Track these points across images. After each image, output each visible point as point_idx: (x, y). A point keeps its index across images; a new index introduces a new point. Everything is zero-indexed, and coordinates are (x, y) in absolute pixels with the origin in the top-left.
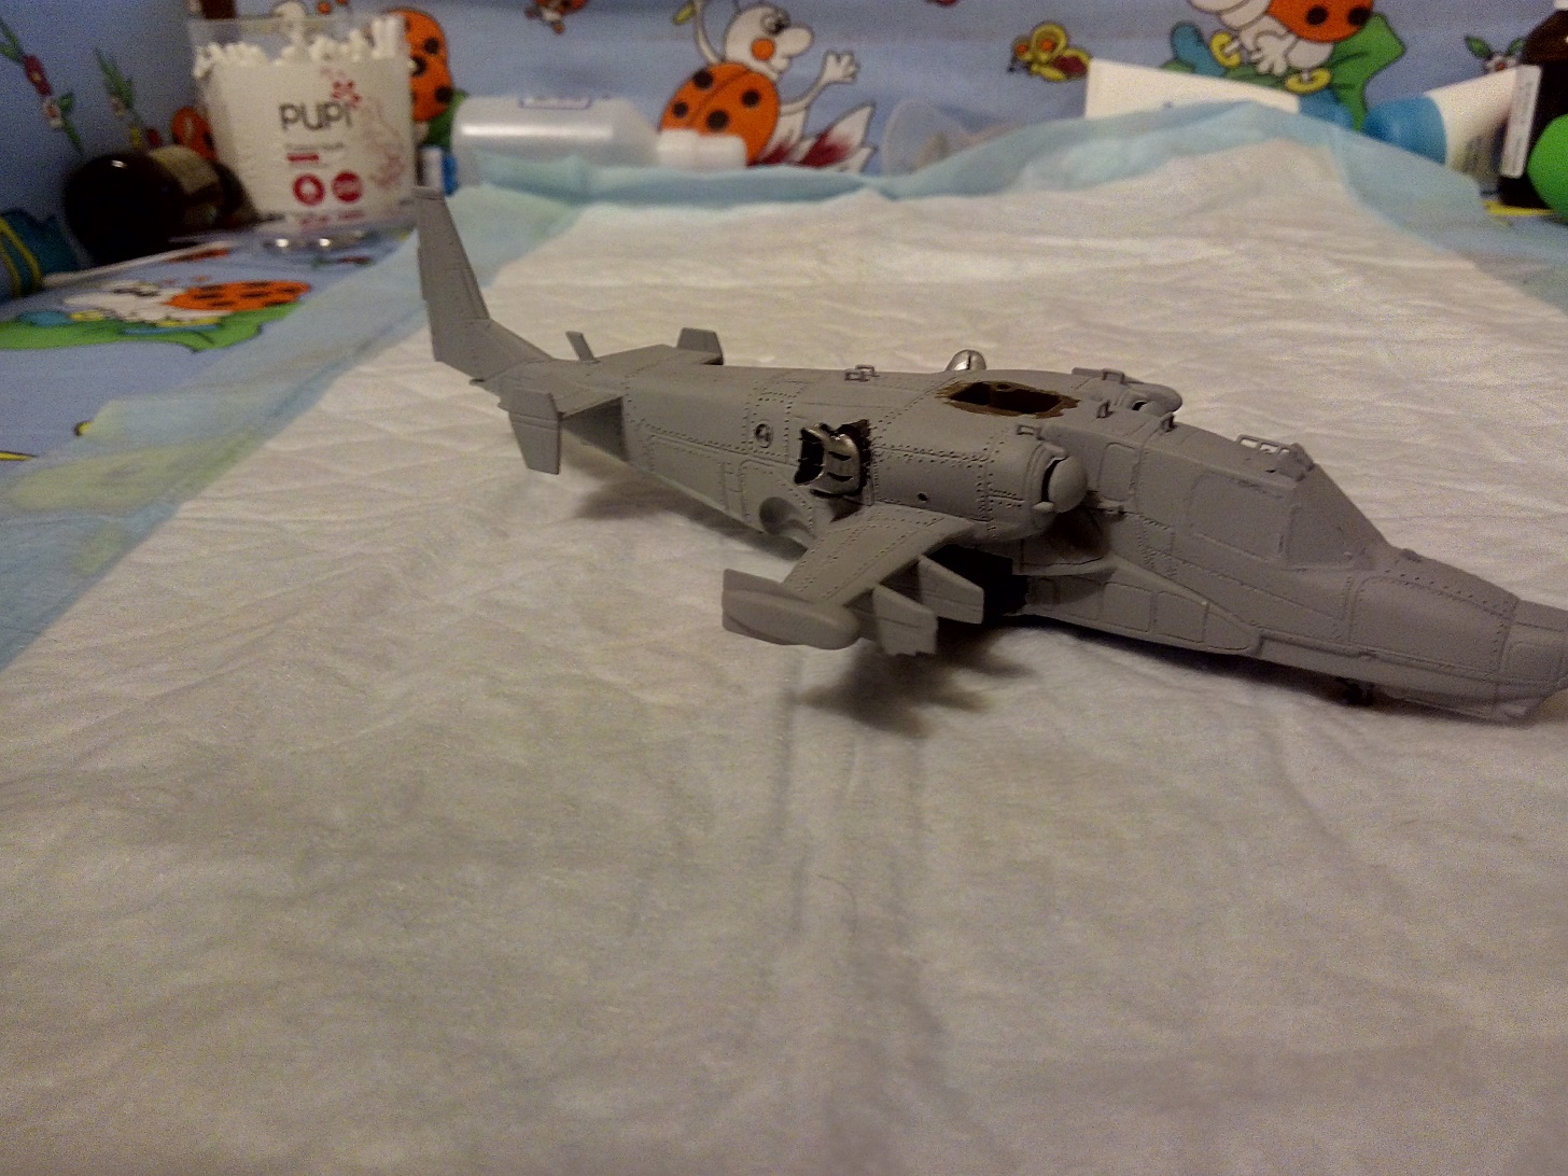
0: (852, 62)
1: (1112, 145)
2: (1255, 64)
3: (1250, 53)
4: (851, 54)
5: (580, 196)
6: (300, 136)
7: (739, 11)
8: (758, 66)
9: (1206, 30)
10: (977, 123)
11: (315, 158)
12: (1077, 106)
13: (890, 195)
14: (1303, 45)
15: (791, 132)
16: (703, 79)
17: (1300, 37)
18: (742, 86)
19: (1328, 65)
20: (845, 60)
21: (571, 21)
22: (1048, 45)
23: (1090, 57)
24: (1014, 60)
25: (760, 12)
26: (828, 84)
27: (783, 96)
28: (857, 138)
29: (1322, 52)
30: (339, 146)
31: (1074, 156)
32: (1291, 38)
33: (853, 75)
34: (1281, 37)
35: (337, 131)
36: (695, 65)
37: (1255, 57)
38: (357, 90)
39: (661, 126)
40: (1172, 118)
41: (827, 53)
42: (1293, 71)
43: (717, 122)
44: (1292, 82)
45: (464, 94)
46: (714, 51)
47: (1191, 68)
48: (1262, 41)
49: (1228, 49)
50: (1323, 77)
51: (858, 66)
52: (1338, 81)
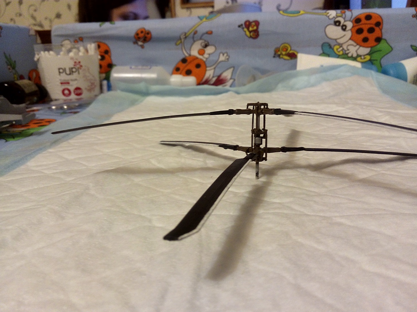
0: (227, 55)
1: (305, 78)
2: (347, 54)
3: (345, 51)
4: (227, 53)
5: (146, 94)
6: (64, 77)
7: (194, 41)
8: (200, 57)
9: (332, 44)
10: (264, 72)
11: (68, 83)
12: (294, 67)
13: (238, 93)
14: (361, 48)
15: (210, 76)
16: (184, 61)
17: (361, 46)
18: (196, 62)
19: (369, 54)
20: (225, 55)
21: (146, 45)
22: (285, 49)
23: (298, 53)
24: (275, 54)
25: (201, 41)
26: (220, 62)
27: (207, 65)
28: (229, 77)
29: (367, 50)
30: (76, 80)
31: (293, 81)
32: (358, 46)
33: (228, 59)
34: (355, 46)
35: (75, 76)
36: (182, 57)
37: (347, 52)
38: (81, 64)
39: (173, 73)
40: (323, 70)
41: (220, 53)
42: (358, 56)
43: (188, 73)
44: (359, 59)
45: (115, 65)
46: (187, 53)
47: (329, 55)
48: (349, 47)
49: (339, 50)
50: (368, 58)
51: (229, 57)
52: (372, 58)
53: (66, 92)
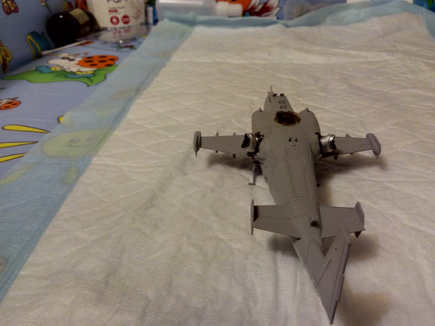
6: (112, 5)
11: (116, 11)
13: (287, 26)
28: (276, 5)
30: (123, 7)
35: (123, 3)
53: (114, 20)
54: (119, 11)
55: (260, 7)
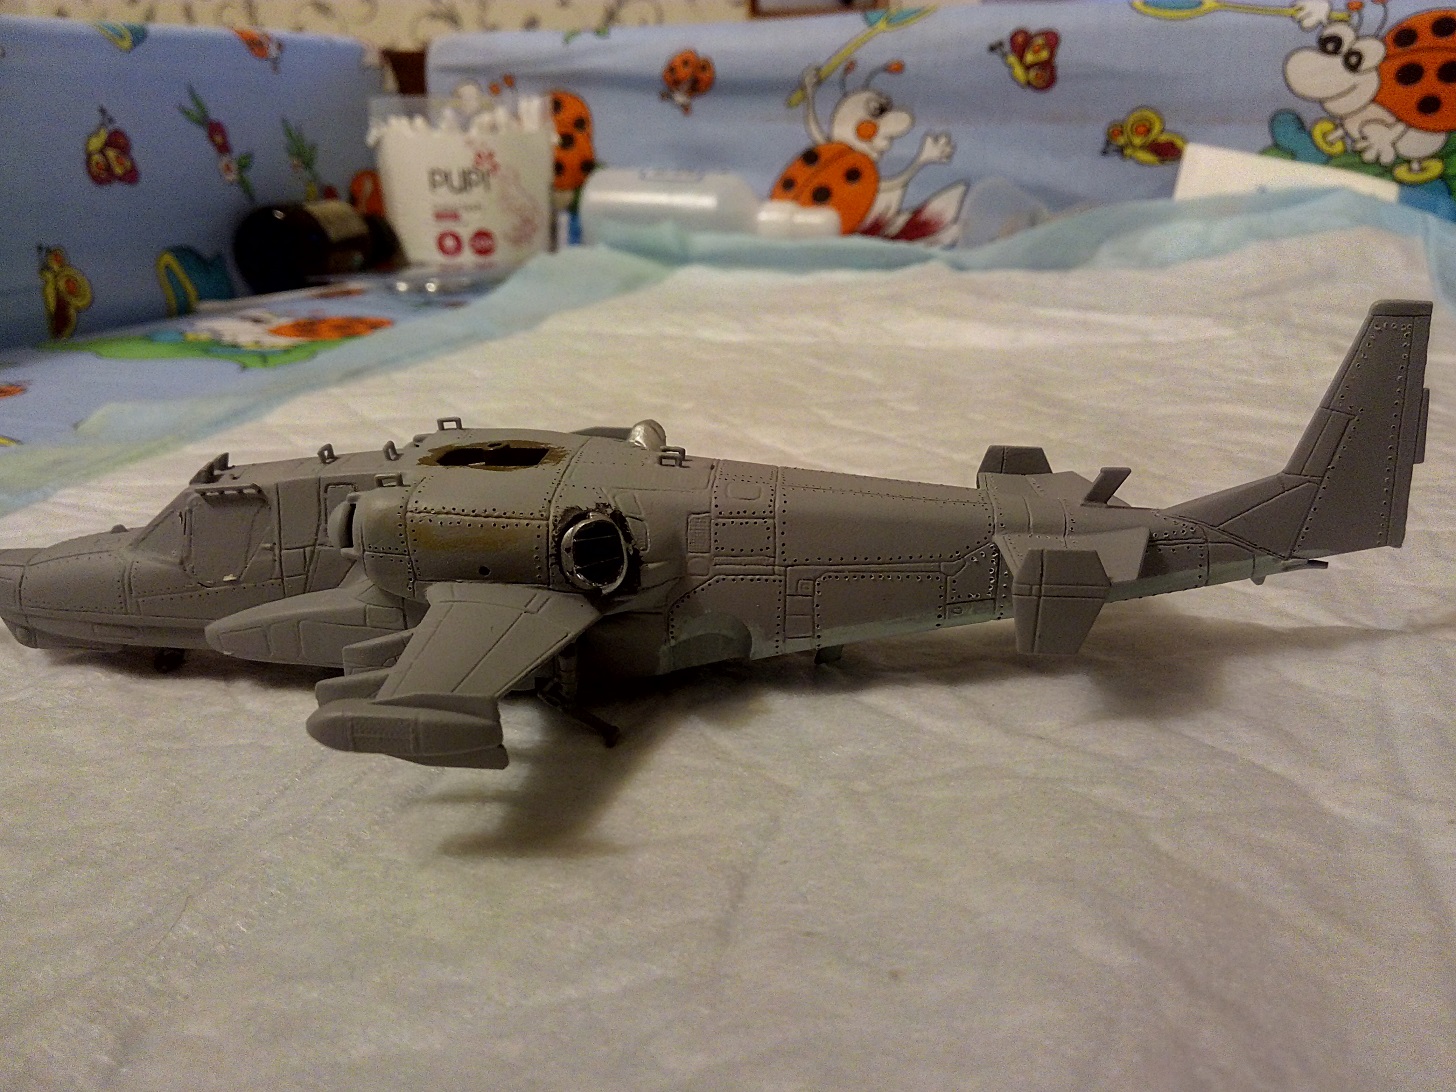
0: (949, 143)
1: (1197, 227)
2: (1360, 153)
3: (1354, 141)
4: (949, 137)
5: (675, 258)
6: (446, 198)
7: (845, 95)
8: (861, 146)
9: (1308, 118)
10: (1061, 201)
11: (456, 216)
12: (1168, 188)
13: (959, 267)
14: (1413, 134)
15: (888, 208)
16: (810, 157)
17: (1410, 125)
18: (847, 163)
19: (1441, 155)
20: (943, 141)
21: (699, 104)
22: (1142, 129)
24: (1108, 143)
25: (865, 96)
26: (926, 164)
27: (883, 173)
28: (949, 214)
29: (1433, 142)
30: (479, 207)
31: (1152, 238)
32: (1400, 127)
33: (949, 157)
34: (1388, 126)
35: (477, 194)
36: (804, 144)
37: (1360, 145)
38: (498, 159)
39: (773, 196)
40: (1265, 202)
41: (926, 135)
42: (1402, 160)
43: (821, 196)
44: (1401, 172)
45: (603, 165)
46: (821, 131)
47: (1292, 155)
48: (1369, 130)
49: (1331, 138)
50: (1435, 168)
51: (954, 148)
52: (1451, 171)
53: (448, 244)
54: (465, 216)
55: (901, 221)
